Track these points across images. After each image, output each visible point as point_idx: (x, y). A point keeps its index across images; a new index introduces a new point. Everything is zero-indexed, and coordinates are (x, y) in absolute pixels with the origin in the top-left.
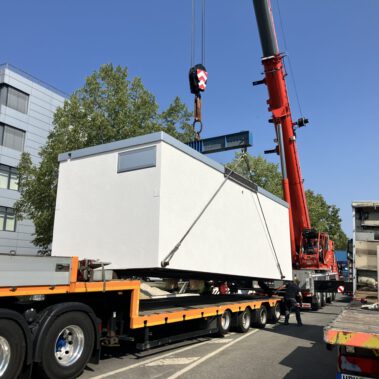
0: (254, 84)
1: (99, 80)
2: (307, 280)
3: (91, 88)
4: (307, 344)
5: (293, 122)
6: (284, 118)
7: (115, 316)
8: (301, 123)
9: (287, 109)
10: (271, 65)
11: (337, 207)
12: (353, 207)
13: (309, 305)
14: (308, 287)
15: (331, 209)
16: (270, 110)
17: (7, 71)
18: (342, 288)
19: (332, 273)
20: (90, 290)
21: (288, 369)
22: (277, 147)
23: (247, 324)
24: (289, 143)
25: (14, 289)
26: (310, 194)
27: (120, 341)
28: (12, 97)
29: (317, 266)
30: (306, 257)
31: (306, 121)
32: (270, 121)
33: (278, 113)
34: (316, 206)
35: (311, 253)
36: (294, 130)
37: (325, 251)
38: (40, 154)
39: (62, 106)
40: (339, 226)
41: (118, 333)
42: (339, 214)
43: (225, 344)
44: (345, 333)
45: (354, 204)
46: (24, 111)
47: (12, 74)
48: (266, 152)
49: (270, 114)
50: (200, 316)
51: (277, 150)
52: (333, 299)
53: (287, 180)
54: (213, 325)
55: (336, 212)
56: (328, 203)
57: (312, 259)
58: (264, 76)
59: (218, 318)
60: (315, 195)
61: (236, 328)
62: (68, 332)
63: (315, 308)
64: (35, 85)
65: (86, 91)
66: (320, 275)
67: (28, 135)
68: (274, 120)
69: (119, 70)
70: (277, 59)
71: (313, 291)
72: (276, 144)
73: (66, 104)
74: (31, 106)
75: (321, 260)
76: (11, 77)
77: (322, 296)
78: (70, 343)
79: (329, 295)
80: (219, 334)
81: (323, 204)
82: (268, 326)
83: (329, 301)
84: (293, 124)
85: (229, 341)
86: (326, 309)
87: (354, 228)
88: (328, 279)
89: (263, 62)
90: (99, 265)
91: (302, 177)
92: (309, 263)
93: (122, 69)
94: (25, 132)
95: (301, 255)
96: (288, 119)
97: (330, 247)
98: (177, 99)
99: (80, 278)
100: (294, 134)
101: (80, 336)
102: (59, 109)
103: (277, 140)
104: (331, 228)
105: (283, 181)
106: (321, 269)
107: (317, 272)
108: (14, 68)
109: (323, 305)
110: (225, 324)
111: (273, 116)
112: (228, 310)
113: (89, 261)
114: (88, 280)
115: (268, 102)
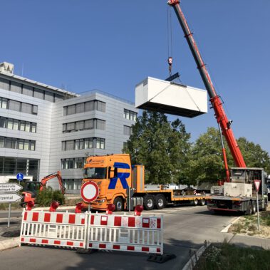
17: (97, 94)
20: (163, 192)
23: (203, 203)
28: (99, 106)
46: (104, 111)
54: (192, 202)
59: (193, 200)
61: (199, 204)
74: (107, 108)
80: (194, 205)
94: (105, 121)
101: (162, 201)
110: (196, 203)
112: (197, 199)
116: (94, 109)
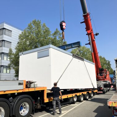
0: (81, 23)
1: (32, 25)
2: (101, 84)
3: (30, 27)
4: (102, 105)
5: (94, 34)
6: (91, 33)
7: (39, 98)
8: (97, 35)
9: (92, 30)
10: (86, 17)
11: (109, 61)
12: (115, 60)
13: (102, 92)
14: (101, 86)
15: (108, 62)
16: (86, 31)
18: (112, 86)
19: (109, 82)
20: (30, 91)
21: (96, 114)
22: (89, 43)
23: (82, 99)
24: (93, 41)
25: (5, 92)
26: (101, 57)
27: (41, 107)
28: (7, 32)
29: (104, 80)
30: (100, 77)
31: (98, 34)
32: (87, 34)
33: (89, 32)
34: (103, 61)
35: (102, 76)
36: (94, 37)
37: (107, 75)
38: (15, 49)
39: (21, 33)
40: (110, 67)
41: (40, 104)
42: (110, 63)
43: (75, 106)
44: (115, 102)
45: (115, 59)
46: (11, 36)
47: (6, 25)
48: (86, 44)
49: (87, 32)
50: (67, 97)
51: (89, 44)
52: (110, 90)
53: (93, 53)
54: (71, 100)
55: (109, 62)
56: (107, 60)
57: (102, 77)
58: (84, 20)
59: (73, 97)
60: (102, 57)
61: (79, 100)
62: (24, 104)
63: (104, 93)
64: (13, 28)
65: (28, 28)
66: (105, 82)
67: (12, 43)
68: (88, 34)
69: (38, 21)
70: (88, 15)
71: (103, 88)
72: (89, 42)
73: (22, 33)
74: (12, 34)
75: (105, 77)
76: (6, 26)
77: (106, 89)
78: (25, 108)
79: (108, 88)
80: (73, 103)
81: (105, 60)
82: (89, 99)
83: (108, 90)
84: (94, 35)
85: (77, 105)
86: (107, 93)
87: (115, 67)
88: (108, 83)
89: (83, 16)
90: (33, 83)
91: (98, 52)
92: (101, 79)
93: (39, 21)
94: (11, 42)
95: (99, 76)
96: (92, 33)
97: (108, 73)
98: (57, 29)
99: (27, 87)
100: (95, 38)
101: (28, 106)
102: (20, 35)
103: (89, 40)
104: (108, 67)
105: (92, 53)
106: (105, 80)
107: (104, 81)
108: (7, 23)
109: (106, 92)
110: (75, 99)
111: (88, 33)
112: (76, 95)
113: (30, 81)
114: (29, 88)
115: (86, 28)
116: (2, 34)
